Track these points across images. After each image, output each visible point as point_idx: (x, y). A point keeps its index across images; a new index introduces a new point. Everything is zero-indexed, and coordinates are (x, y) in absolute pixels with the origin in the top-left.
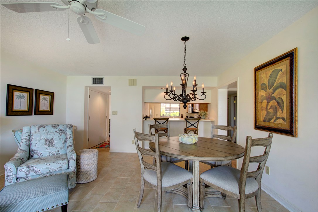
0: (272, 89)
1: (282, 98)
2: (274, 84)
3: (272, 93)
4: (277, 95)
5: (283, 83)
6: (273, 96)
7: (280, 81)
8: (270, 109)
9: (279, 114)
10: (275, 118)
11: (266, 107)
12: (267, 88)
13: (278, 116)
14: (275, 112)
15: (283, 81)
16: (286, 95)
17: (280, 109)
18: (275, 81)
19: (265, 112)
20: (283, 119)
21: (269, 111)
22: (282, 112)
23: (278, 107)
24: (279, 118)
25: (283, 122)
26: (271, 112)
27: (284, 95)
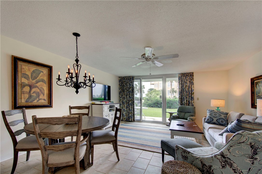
0: (35, 80)
1: (44, 88)
2: (37, 78)
3: (35, 83)
4: (40, 85)
5: (44, 80)
6: (36, 86)
7: (42, 78)
8: (33, 93)
9: (41, 97)
10: (38, 99)
11: (28, 92)
12: (30, 79)
13: (40, 98)
14: (38, 96)
15: (44, 79)
16: (46, 87)
17: (42, 94)
18: (38, 77)
19: (28, 95)
20: (44, 100)
21: (32, 94)
22: (44, 96)
23: (40, 93)
24: (41, 99)
25: (44, 101)
26: (34, 95)
27: (45, 86)
